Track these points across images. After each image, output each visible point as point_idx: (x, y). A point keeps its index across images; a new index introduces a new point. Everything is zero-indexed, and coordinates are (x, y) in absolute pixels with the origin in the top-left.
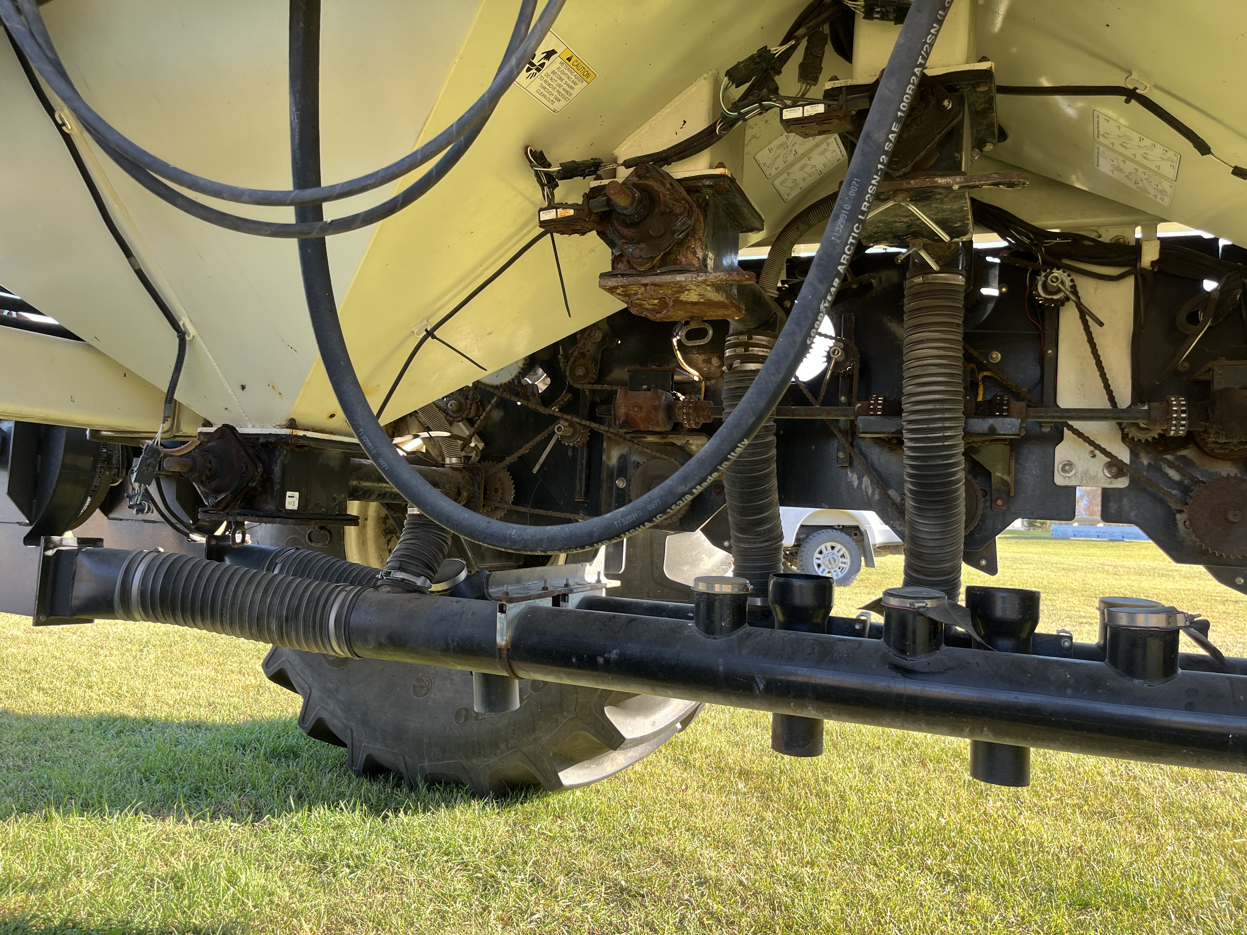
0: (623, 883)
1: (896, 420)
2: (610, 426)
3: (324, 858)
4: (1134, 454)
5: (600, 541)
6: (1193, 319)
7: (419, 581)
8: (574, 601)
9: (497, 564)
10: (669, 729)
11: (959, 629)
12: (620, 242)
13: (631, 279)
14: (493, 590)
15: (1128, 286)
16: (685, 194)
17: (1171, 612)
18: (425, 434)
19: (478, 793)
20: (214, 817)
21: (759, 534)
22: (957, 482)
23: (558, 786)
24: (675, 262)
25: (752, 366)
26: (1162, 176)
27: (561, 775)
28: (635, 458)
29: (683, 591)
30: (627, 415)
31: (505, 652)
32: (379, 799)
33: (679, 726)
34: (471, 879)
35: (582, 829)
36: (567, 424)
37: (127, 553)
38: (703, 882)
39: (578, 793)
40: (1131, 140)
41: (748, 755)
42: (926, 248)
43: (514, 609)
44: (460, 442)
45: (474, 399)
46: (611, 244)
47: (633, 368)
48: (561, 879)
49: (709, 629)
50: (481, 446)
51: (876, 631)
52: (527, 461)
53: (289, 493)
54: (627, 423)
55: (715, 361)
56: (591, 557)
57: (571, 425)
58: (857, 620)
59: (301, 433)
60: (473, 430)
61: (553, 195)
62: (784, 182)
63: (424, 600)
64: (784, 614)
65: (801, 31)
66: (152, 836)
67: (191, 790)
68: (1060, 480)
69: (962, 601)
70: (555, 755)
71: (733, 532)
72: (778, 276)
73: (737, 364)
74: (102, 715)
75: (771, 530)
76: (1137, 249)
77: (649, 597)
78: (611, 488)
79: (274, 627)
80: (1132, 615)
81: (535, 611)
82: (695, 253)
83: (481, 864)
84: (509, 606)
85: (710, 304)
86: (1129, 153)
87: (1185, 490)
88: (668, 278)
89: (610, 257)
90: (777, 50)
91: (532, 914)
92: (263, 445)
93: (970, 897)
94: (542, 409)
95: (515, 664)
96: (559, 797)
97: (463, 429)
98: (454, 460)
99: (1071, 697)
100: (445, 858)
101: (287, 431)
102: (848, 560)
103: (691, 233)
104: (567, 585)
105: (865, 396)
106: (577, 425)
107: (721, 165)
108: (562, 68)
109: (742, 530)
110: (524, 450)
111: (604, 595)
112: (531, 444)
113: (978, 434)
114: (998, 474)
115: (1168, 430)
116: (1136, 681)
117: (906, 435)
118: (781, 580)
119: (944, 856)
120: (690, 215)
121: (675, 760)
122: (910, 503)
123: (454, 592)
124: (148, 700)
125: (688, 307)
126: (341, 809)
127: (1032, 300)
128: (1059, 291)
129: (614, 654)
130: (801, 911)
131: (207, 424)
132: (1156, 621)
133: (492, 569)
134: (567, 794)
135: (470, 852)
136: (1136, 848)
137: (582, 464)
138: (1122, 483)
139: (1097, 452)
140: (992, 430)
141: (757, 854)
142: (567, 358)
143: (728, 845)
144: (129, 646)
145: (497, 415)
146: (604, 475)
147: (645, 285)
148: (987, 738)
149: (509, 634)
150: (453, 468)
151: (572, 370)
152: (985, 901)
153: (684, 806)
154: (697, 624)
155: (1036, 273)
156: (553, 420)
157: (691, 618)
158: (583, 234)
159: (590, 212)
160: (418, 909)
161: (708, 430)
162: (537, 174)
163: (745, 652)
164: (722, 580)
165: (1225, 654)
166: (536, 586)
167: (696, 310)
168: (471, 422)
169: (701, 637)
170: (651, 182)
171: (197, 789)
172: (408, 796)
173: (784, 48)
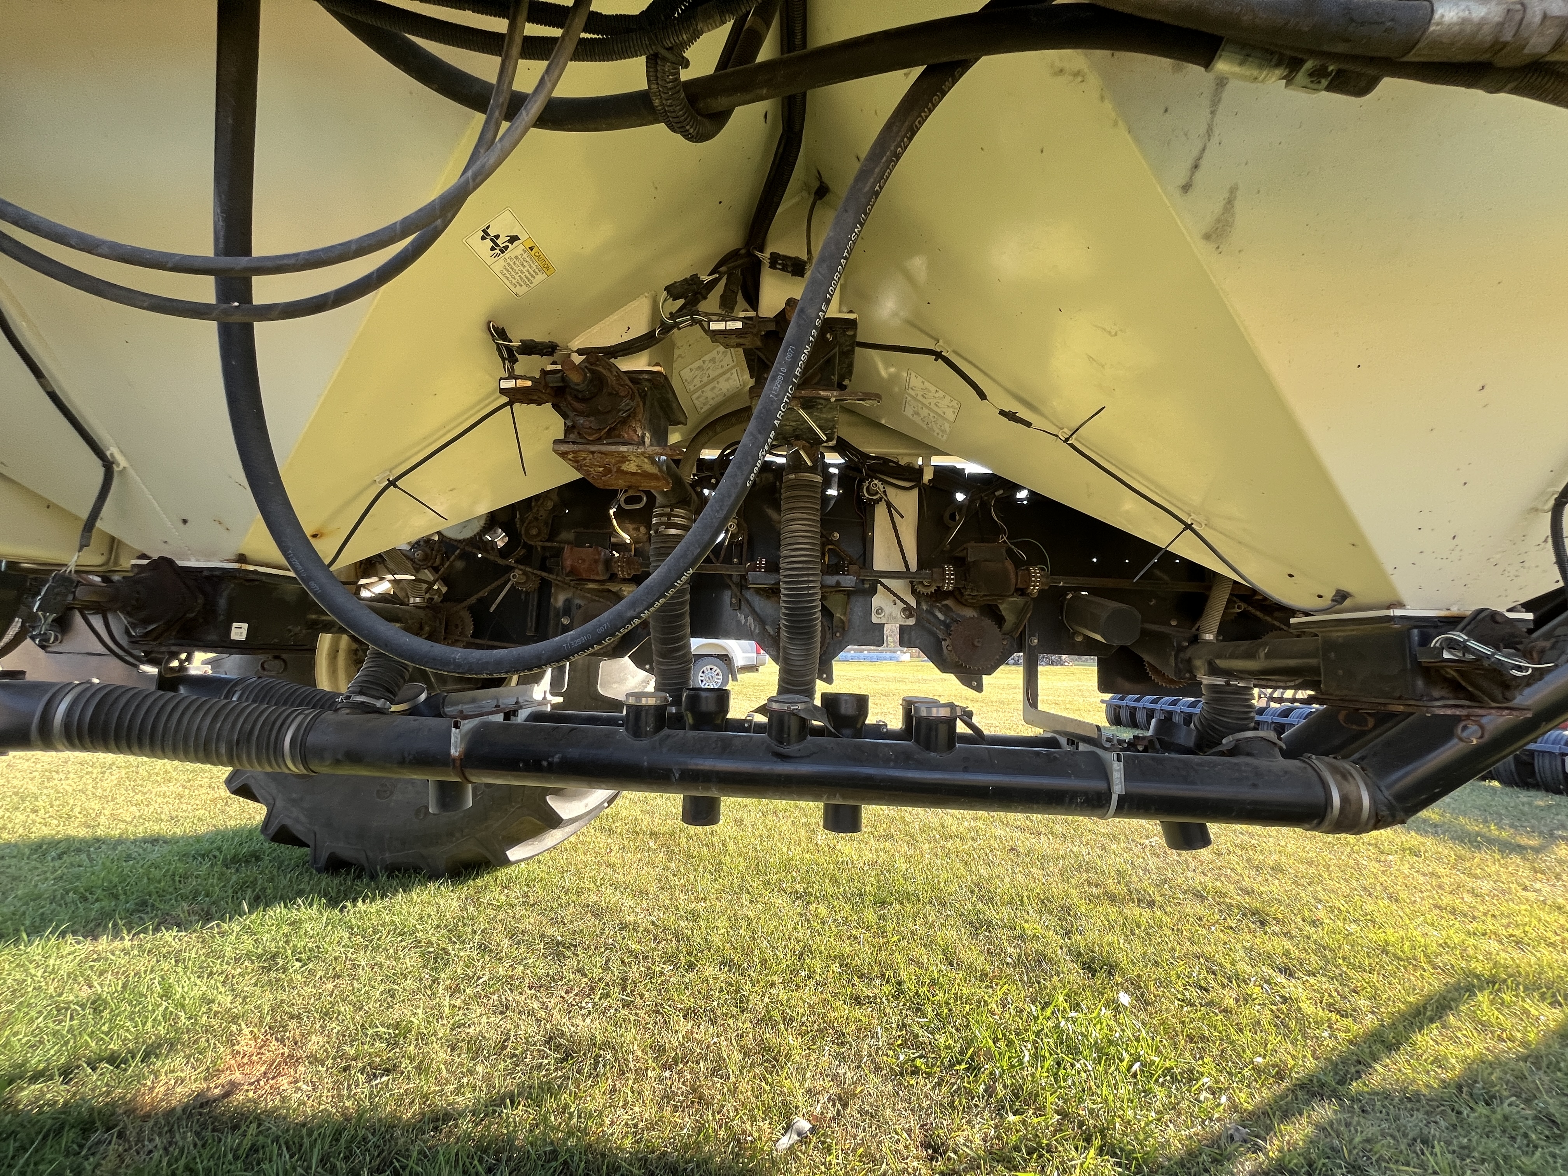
0: (559, 938)
1: (775, 576)
2: (557, 575)
3: (274, 957)
4: (918, 603)
5: (548, 663)
6: (952, 517)
7: (379, 704)
8: (523, 714)
9: (458, 687)
10: (599, 807)
11: (815, 723)
12: (572, 414)
13: (581, 447)
14: (448, 710)
15: (915, 493)
16: (628, 382)
17: (952, 706)
18: (391, 577)
19: (434, 876)
20: (156, 930)
21: (675, 658)
22: (817, 619)
23: (506, 862)
24: (619, 436)
25: (673, 531)
26: (946, 419)
27: (508, 853)
28: (578, 601)
29: (616, 705)
30: (572, 567)
31: (458, 762)
32: (339, 891)
33: (606, 805)
34: (422, 955)
35: (526, 895)
36: (520, 572)
37: (51, 685)
38: (624, 927)
39: (523, 865)
40: (929, 391)
41: (657, 820)
42: (804, 449)
43: (467, 725)
44: (425, 586)
45: (438, 551)
46: (564, 416)
47: (578, 530)
48: (506, 942)
49: (637, 733)
50: (444, 590)
51: (759, 728)
52: (485, 602)
53: (235, 625)
54: (573, 572)
55: (643, 530)
56: (537, 679)
57: (525, 573)
58: (745, 721)
59: (251, 568)
60: (437, 576)
61: (513, 369)
62: (698, 398)
63: (383, 719)
64: (694, 718)
65: (723, 269)
66: (78, 959)
67: (136, 904)
68: (875, 620)
69: (818, 702)
70: (503, 838)
71: (655, 658)
72: (692, 468)
73: (662, 529)
74: (43, 839)
75: (684, 655)
76: (920, 471)
77: (585, 709)
78: (557, 625)
79: (223, 751)
80: (929, 709)
81: (487, 725)
82: (635, 431)
83: (434, 939)
84: (463, 722)
85: (646, 475)
86: (926, 402)
87: (947, 626)
88: (613, 448)
89: (563, 428)
90: (706, 279)
91: (479, 978)
92: (207, 577)
93: (812, 908)
94: (500, 561)
95: (467, 772)
96: (506, 870)
97: (428, 575)
98: (418, 600)
99: (893, 768)
100: (400, 938)
101: (236, 566)
102: (721, 677)
103: (632, 415)
104: (517, 703)
105: (752, 559)
106: (530, 574)
107: (657, 364)
108: (525, 256)
109: (663, 655)
110: (484, 593)
111: (549, 709)
112: (489, 588)
113: (830, 587)
114: (838, 615)
115: (943, 586)
116: (932, 754)
117: (782, 585)
118: (692, 692)
119: (794, 879)
120: (632, 399)
121: (602, 829)
122: (784, 634)
123: (413, 711)
124: (102, 820)
125: (628, 476)
126: (299, 905)
127: (859, 498)
128: (877, 493)
129: (556, 758)
130: (698, 940)
131: (143, 556)
132: (944, 713)
133: (448, 692)
134: (513, 867)
135: (424, 930)
136: (908, 858)
137: (533, 605)
138: (911, 622)
139: (898, 601)
140: (838, 584)
141: (665, 898)
142: (522, 521)
143: (643, 893)
144: (90, 769)
145: (460, 565)
146: (552, 614)
147: (593, 453)
148: (838, 801)
149: (463, 746)
150: (417, 607)
151: (527, 531)
152: (823, 910)
153: (609, 865)
154: (627, 730)
155: (861, 482)
156: (510, 569)
157: (622, 725)
158: (539, 404)
159: (546, 386)
160: (367, 992)
161: (637, 580)
162: (498, 344)
163: (665, 750)
164: (647, 695)
165: (986, 732)
166: (490, 704)
167: (633, 480)
168: (436, 570)
169: (630, 740)
170: (600, 369)
171: (144, 903)
172: (368, 885)
173: (711, 278)
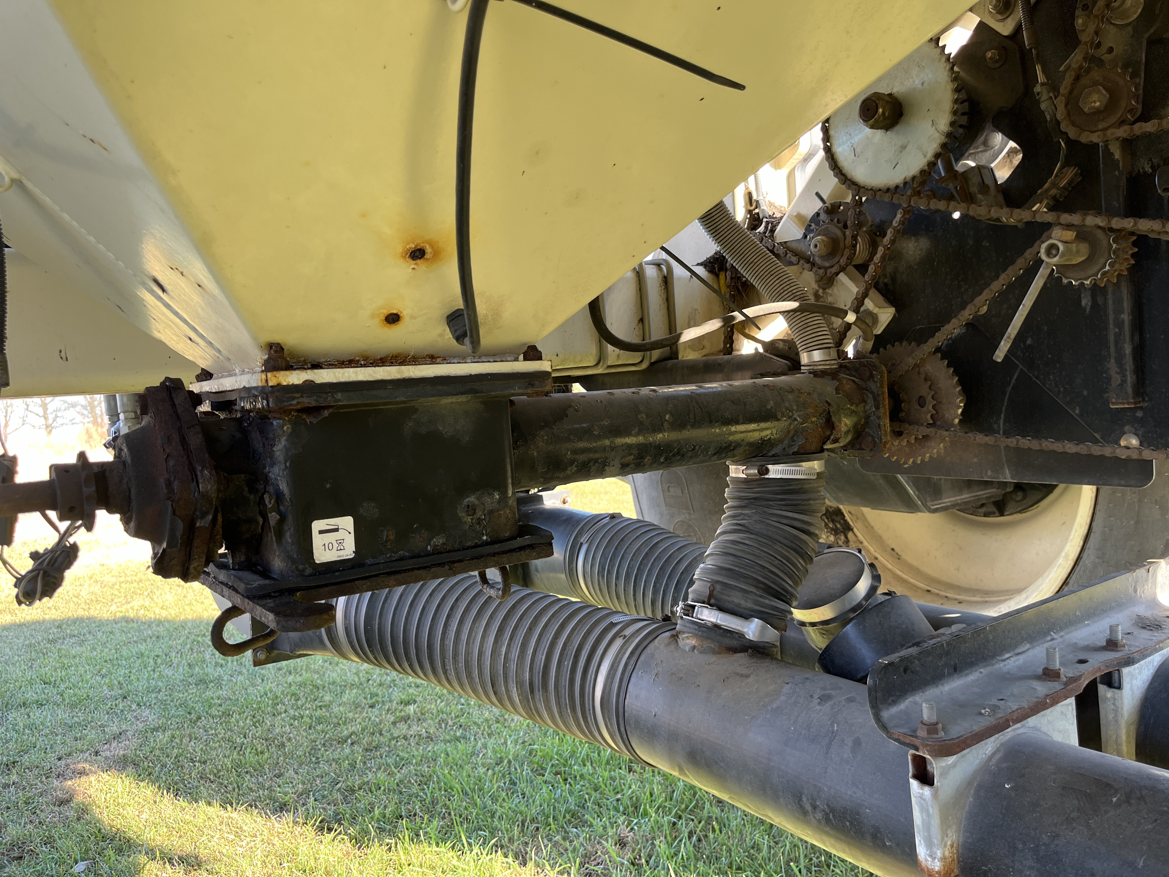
7: (750, 629)
36: (1070, 235)
57: (1085, 235)
59: (295, 378)
60: (865, 283)
94: (1009, 217)
106: (1100, 234)
137: (1119, 324)
145: (914, 248)
150: (816, 373)
151: (1073, 107)
156: (1038, 231)
168: (859, 269)
